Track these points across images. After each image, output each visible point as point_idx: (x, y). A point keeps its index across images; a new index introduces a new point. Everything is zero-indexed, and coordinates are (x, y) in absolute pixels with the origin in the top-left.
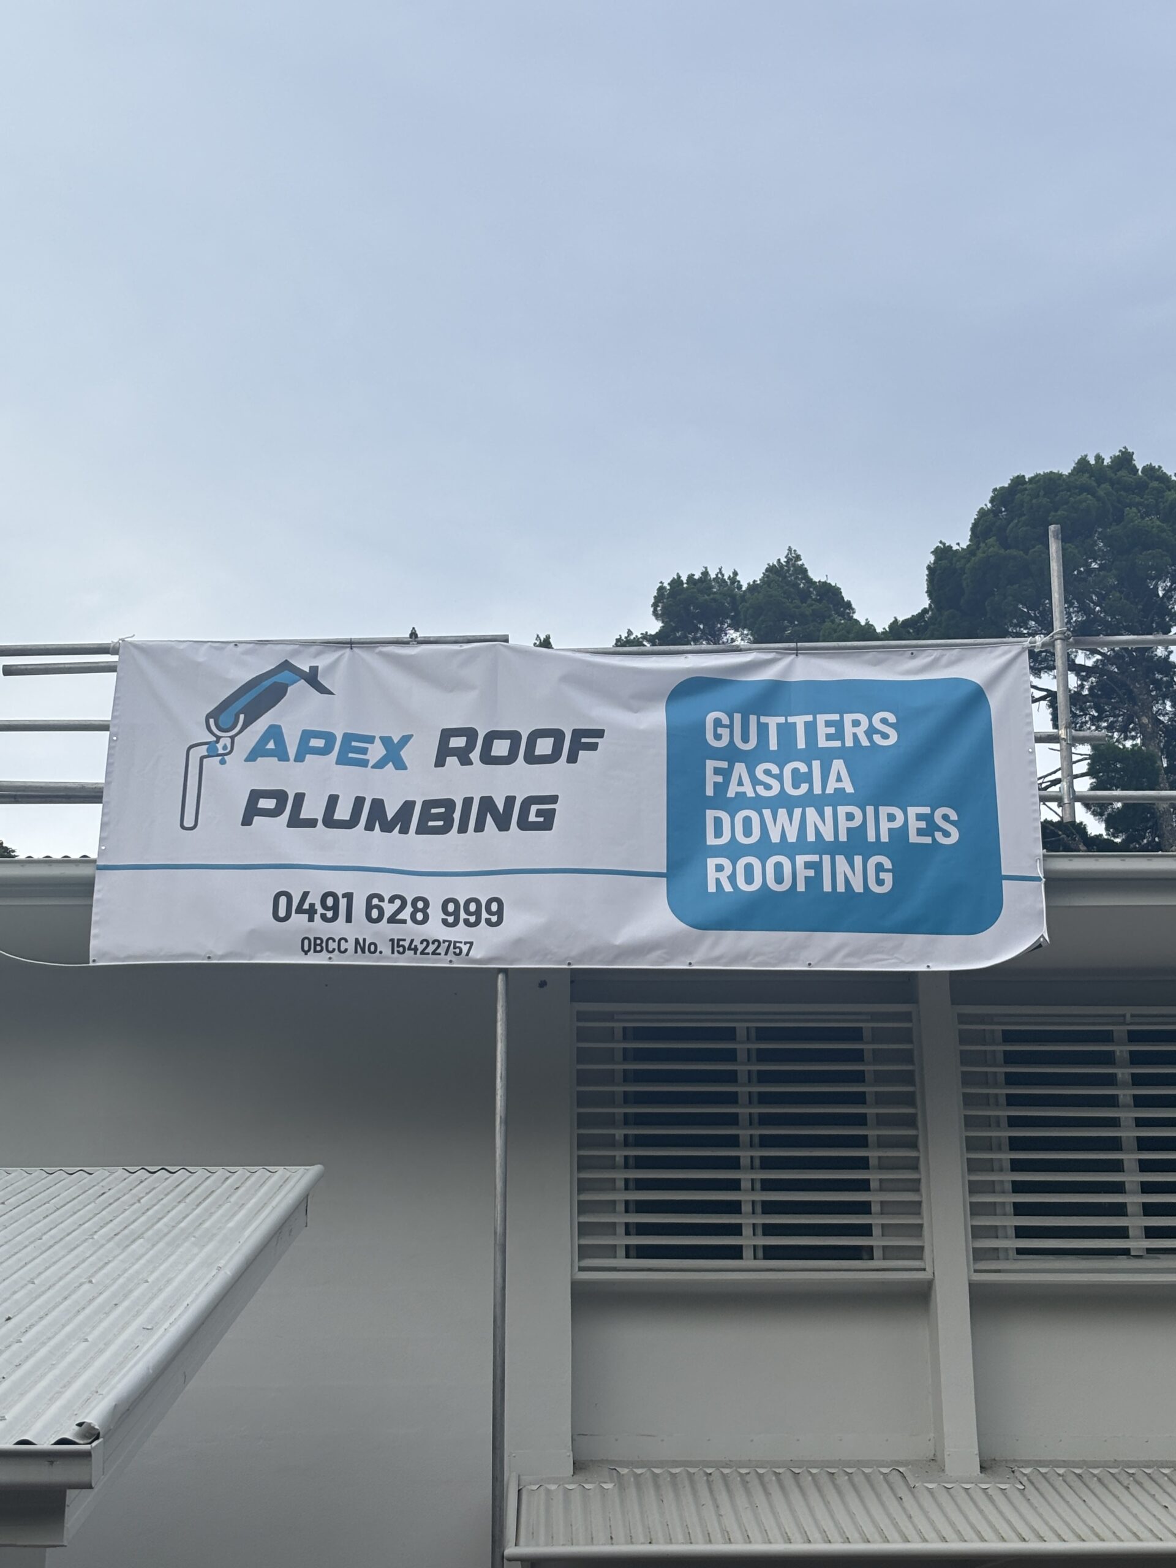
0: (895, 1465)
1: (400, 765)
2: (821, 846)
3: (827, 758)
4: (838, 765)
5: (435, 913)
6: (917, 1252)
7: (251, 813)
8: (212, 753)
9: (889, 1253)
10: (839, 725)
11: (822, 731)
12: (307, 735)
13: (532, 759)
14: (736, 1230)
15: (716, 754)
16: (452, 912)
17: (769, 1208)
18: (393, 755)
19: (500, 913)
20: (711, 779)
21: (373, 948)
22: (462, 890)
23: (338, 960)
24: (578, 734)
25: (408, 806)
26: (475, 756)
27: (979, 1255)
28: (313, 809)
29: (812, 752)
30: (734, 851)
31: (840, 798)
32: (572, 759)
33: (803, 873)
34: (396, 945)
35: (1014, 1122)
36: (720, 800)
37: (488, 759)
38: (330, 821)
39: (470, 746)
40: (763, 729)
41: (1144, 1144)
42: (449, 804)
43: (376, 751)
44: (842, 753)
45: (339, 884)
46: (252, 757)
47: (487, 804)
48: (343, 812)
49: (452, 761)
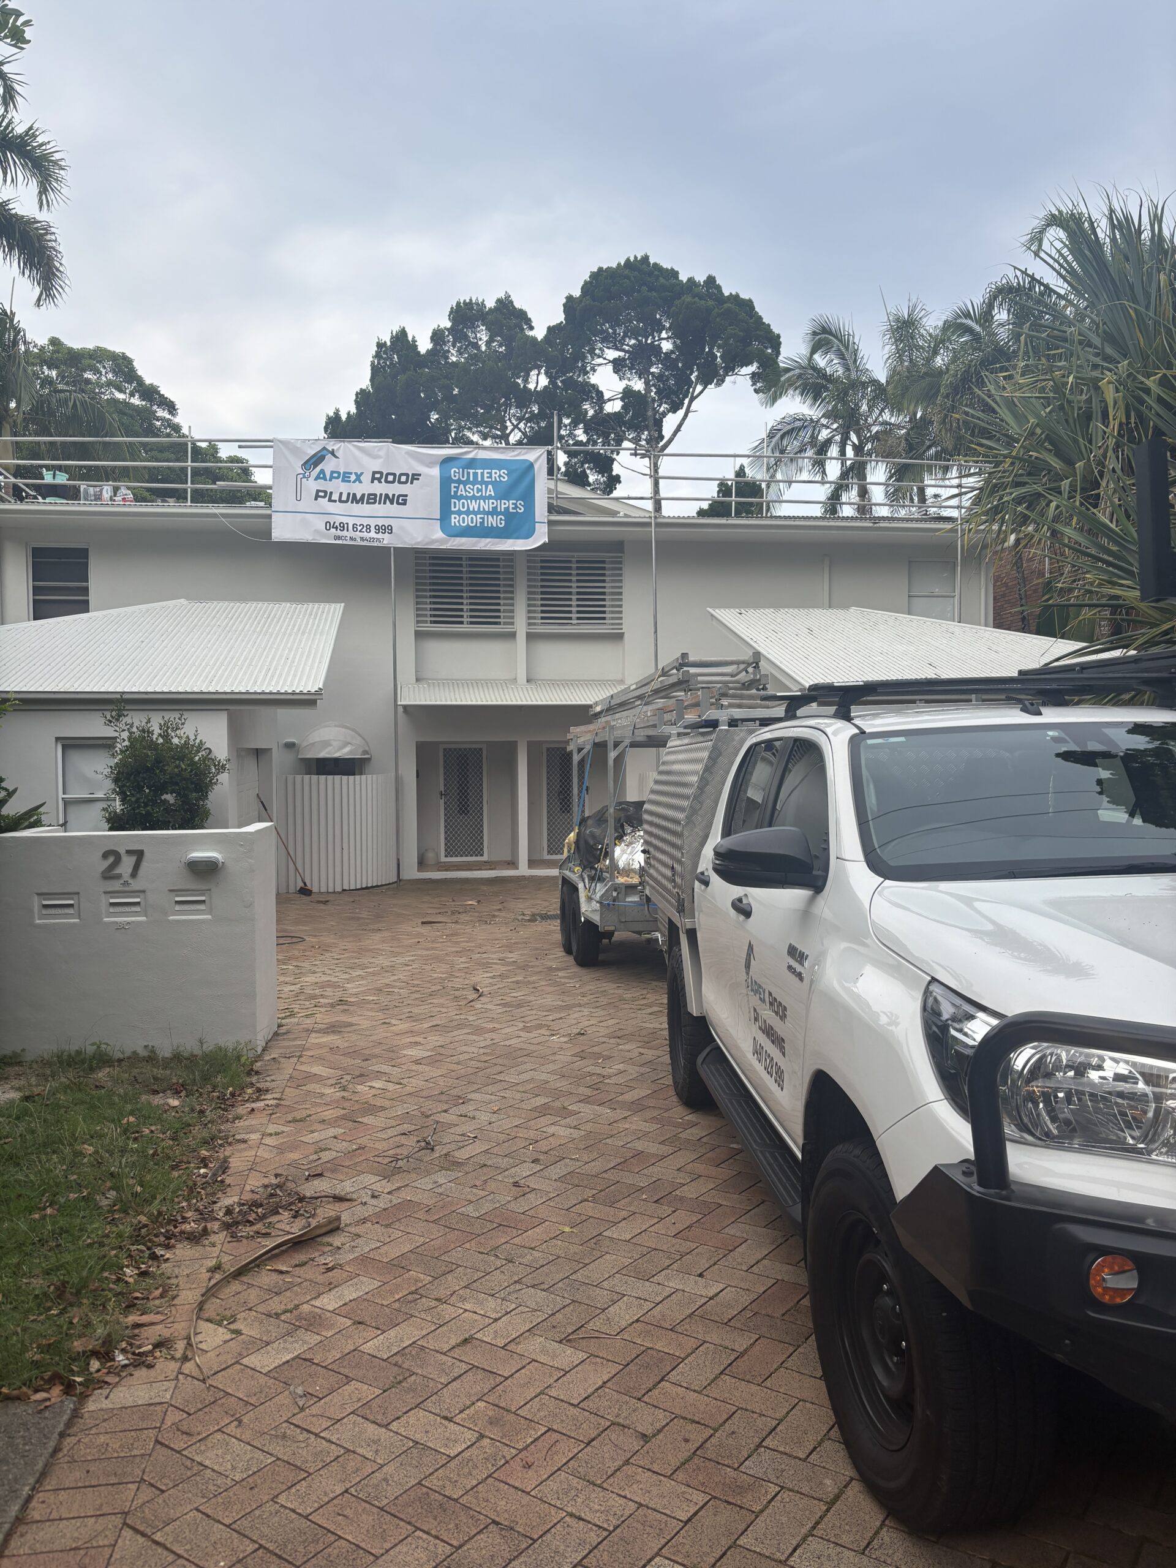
0: (504, 681)
1: (360, 482)
2: (484, 512)
3: (487, 484)
4: (490, 487)
5: (373, 529)
6: (512, 623)
7: (317, 497)
8: (304, 477)
9: (505, 624)
10: (490, 473)
11: (486, 475)
12: (332, 472)
13: (400, 482)
14: (462, 616)
15: (455, 481)
16: (378, 529)
17: (472, 610)
18: (358, 479)
19: (391, 529)
20: (453, 489)
21: (355, 540)
22: (380, 522)
23: (345, 542)
24: (413, 475)
25: (363, 495)
26: (383, 480)
27: (529, 624)
28: (335, 497)
29: (483, 482)
30: (459, 513)
31: (490, 497)
32: (412, 483)
33: (479, 520)
34: (362, 539)
35: (542, 586)
36: (456, 497)
37: (387, 481)
38: (340, 501)
39: (381, 477)
40: (468, 473)
41: (578, 593)
42: (375, 495)
43: (353, 477)
44: (491, 483)
45: (345, 520)
46: (316, 479)
47: (387, 496)
48: (344, 498)
49: (376, 482)
